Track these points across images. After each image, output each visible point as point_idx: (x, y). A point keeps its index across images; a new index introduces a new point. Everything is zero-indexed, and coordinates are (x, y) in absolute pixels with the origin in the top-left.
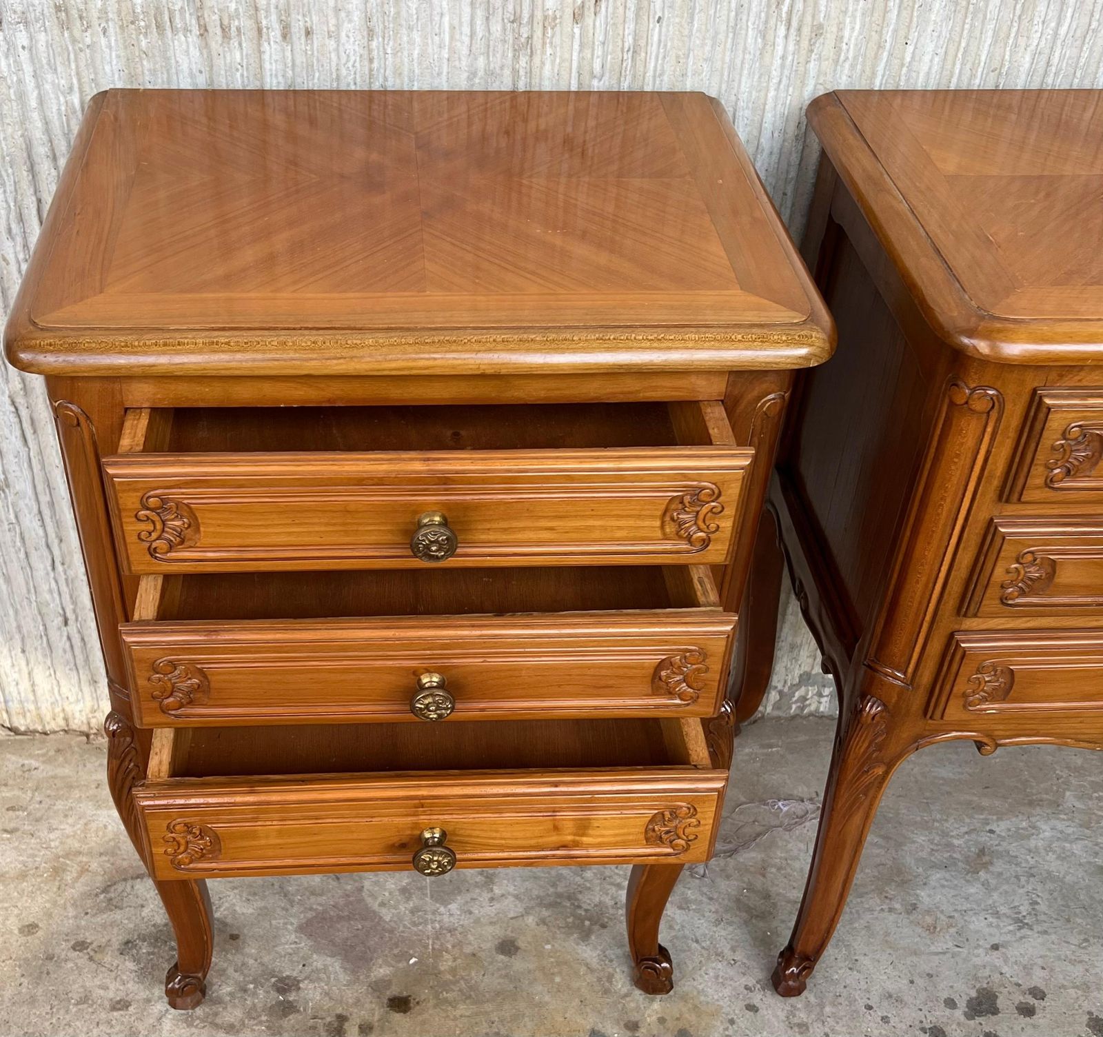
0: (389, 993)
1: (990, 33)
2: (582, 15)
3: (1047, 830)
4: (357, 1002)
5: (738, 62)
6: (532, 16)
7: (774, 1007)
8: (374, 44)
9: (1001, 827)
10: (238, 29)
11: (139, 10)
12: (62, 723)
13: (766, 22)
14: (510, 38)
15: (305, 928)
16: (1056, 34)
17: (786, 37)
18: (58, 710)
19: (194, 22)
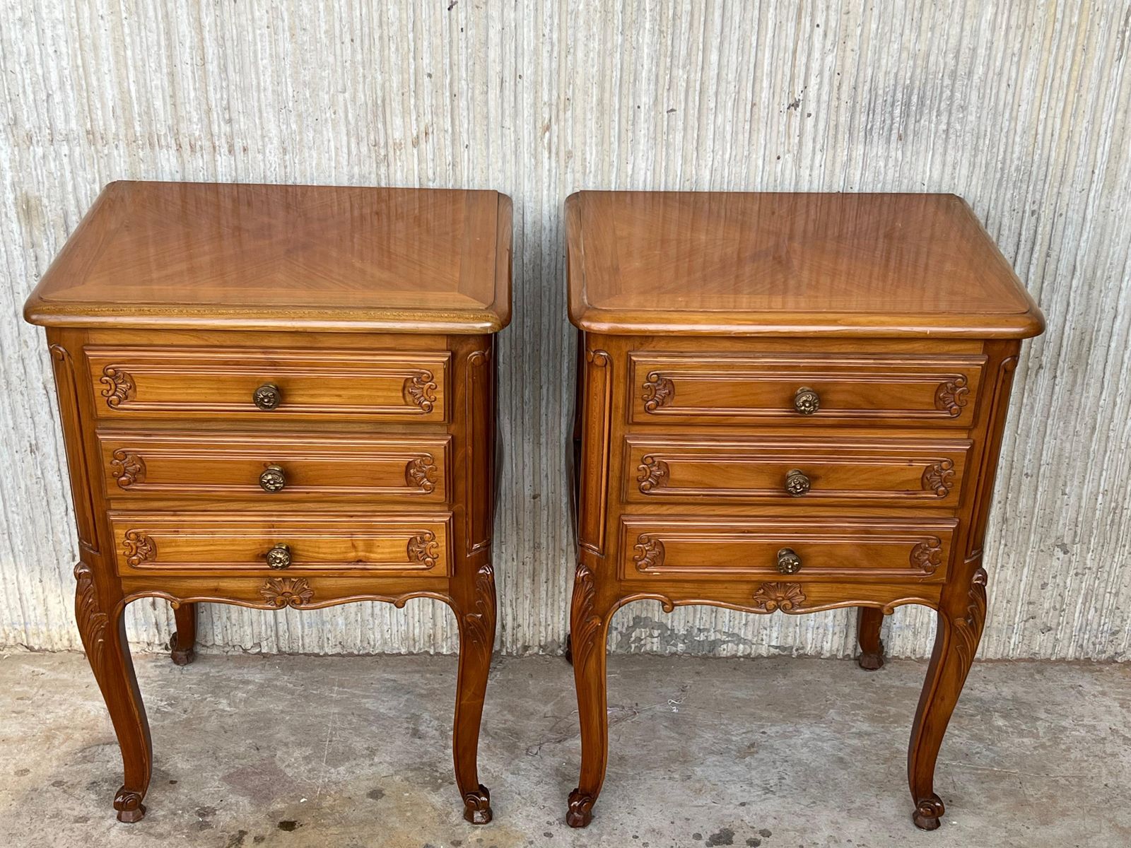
0: (281, 819)
1: (680, 158)
2: (418, 142)
3: (807, 734)
4: (256, 824)
5: (521, 173)
6: (386, 143)
7: (566, 835)
8: (287, 157)
9: (771, 730)
10: (201, 147)
11: (138, 134)
12: (66, 643)
13: (536, 149)
14: (373, 155)
15: (227, 779)
16: (723, 161)
17: (550, 158)
18: (64, 632)
19: (173, 141)
